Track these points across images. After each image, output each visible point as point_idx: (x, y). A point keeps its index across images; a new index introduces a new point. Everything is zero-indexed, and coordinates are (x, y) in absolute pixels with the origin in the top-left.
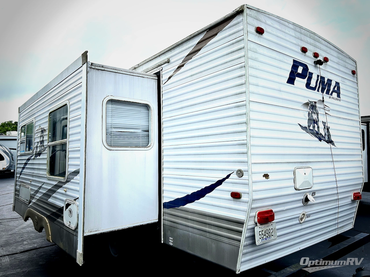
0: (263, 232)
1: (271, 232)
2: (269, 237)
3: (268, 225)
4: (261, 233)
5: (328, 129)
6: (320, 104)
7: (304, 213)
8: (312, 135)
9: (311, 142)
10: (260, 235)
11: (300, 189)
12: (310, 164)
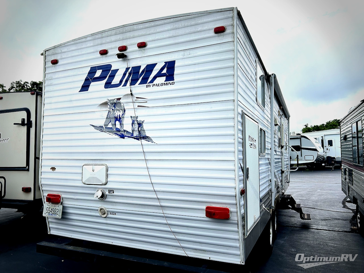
0: (50, 209)
1: (56, 212)
2: (54, 214)
3: (56, 205)
4: (48, 209)
5: (140, 125)
6: (128, 98)
7: (102, 207)
8: (110, 133)
9: (106, 140)
10: (47, 210)
11: (86, 183)
12: (106, 161)
